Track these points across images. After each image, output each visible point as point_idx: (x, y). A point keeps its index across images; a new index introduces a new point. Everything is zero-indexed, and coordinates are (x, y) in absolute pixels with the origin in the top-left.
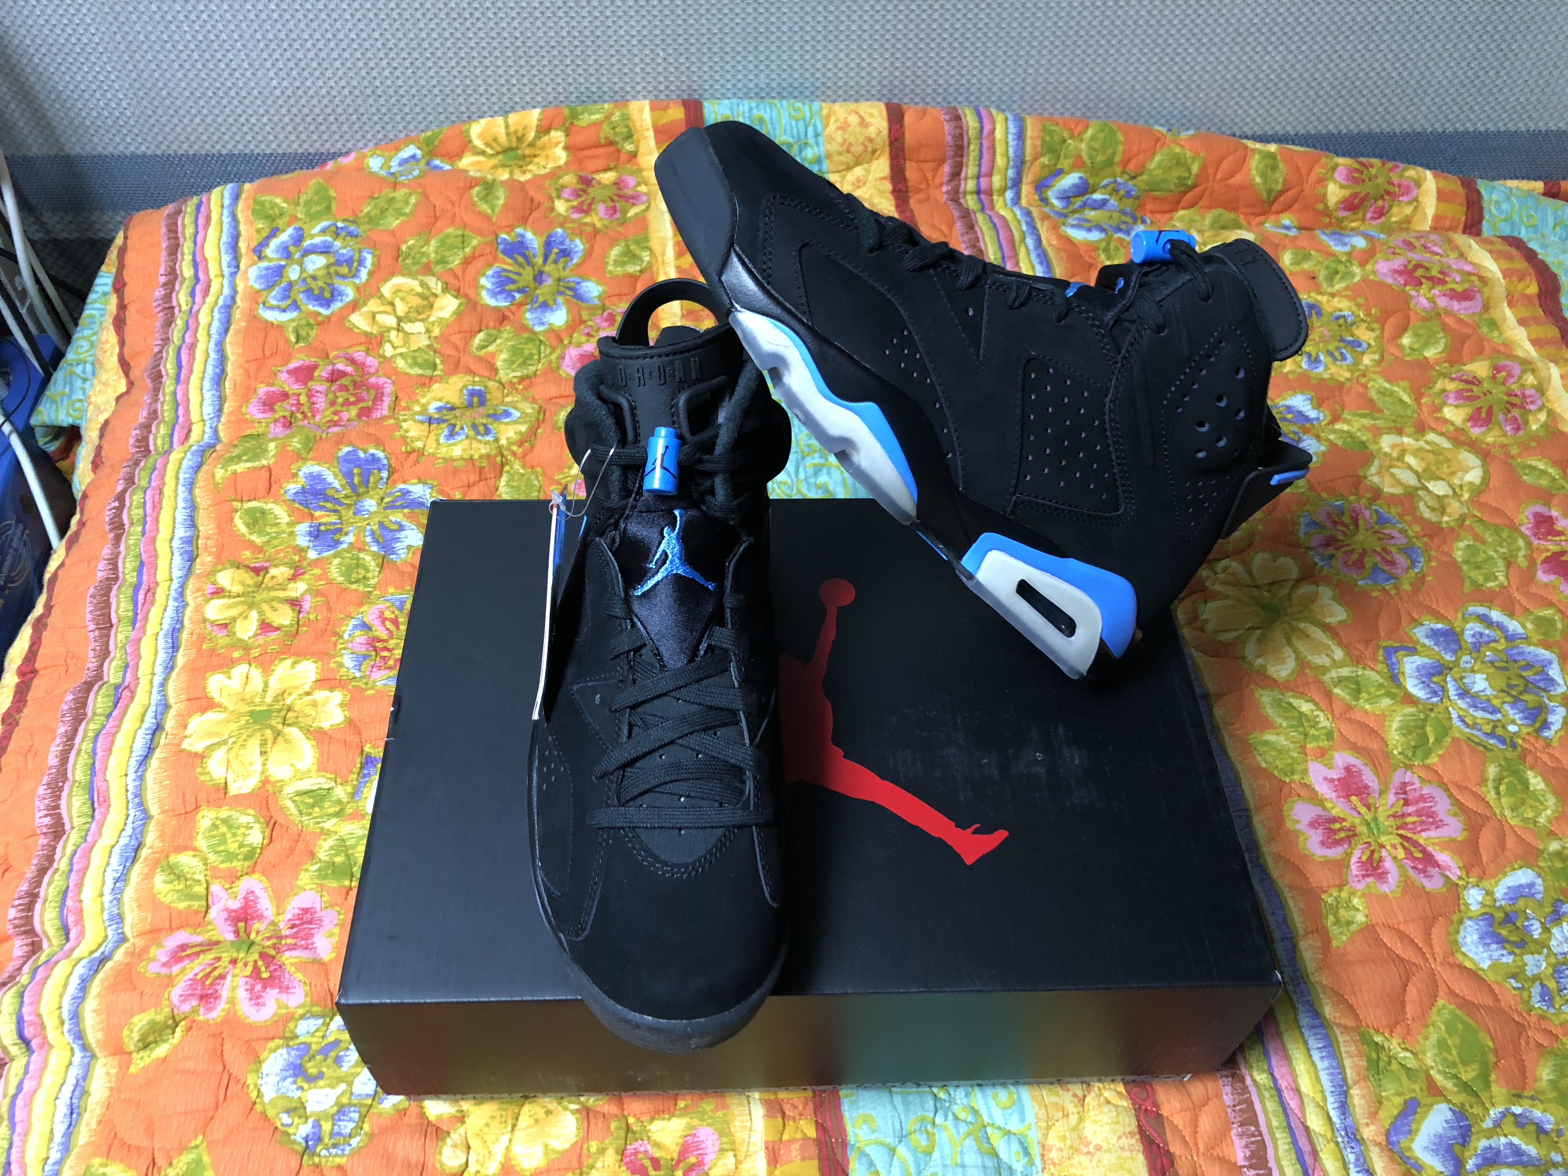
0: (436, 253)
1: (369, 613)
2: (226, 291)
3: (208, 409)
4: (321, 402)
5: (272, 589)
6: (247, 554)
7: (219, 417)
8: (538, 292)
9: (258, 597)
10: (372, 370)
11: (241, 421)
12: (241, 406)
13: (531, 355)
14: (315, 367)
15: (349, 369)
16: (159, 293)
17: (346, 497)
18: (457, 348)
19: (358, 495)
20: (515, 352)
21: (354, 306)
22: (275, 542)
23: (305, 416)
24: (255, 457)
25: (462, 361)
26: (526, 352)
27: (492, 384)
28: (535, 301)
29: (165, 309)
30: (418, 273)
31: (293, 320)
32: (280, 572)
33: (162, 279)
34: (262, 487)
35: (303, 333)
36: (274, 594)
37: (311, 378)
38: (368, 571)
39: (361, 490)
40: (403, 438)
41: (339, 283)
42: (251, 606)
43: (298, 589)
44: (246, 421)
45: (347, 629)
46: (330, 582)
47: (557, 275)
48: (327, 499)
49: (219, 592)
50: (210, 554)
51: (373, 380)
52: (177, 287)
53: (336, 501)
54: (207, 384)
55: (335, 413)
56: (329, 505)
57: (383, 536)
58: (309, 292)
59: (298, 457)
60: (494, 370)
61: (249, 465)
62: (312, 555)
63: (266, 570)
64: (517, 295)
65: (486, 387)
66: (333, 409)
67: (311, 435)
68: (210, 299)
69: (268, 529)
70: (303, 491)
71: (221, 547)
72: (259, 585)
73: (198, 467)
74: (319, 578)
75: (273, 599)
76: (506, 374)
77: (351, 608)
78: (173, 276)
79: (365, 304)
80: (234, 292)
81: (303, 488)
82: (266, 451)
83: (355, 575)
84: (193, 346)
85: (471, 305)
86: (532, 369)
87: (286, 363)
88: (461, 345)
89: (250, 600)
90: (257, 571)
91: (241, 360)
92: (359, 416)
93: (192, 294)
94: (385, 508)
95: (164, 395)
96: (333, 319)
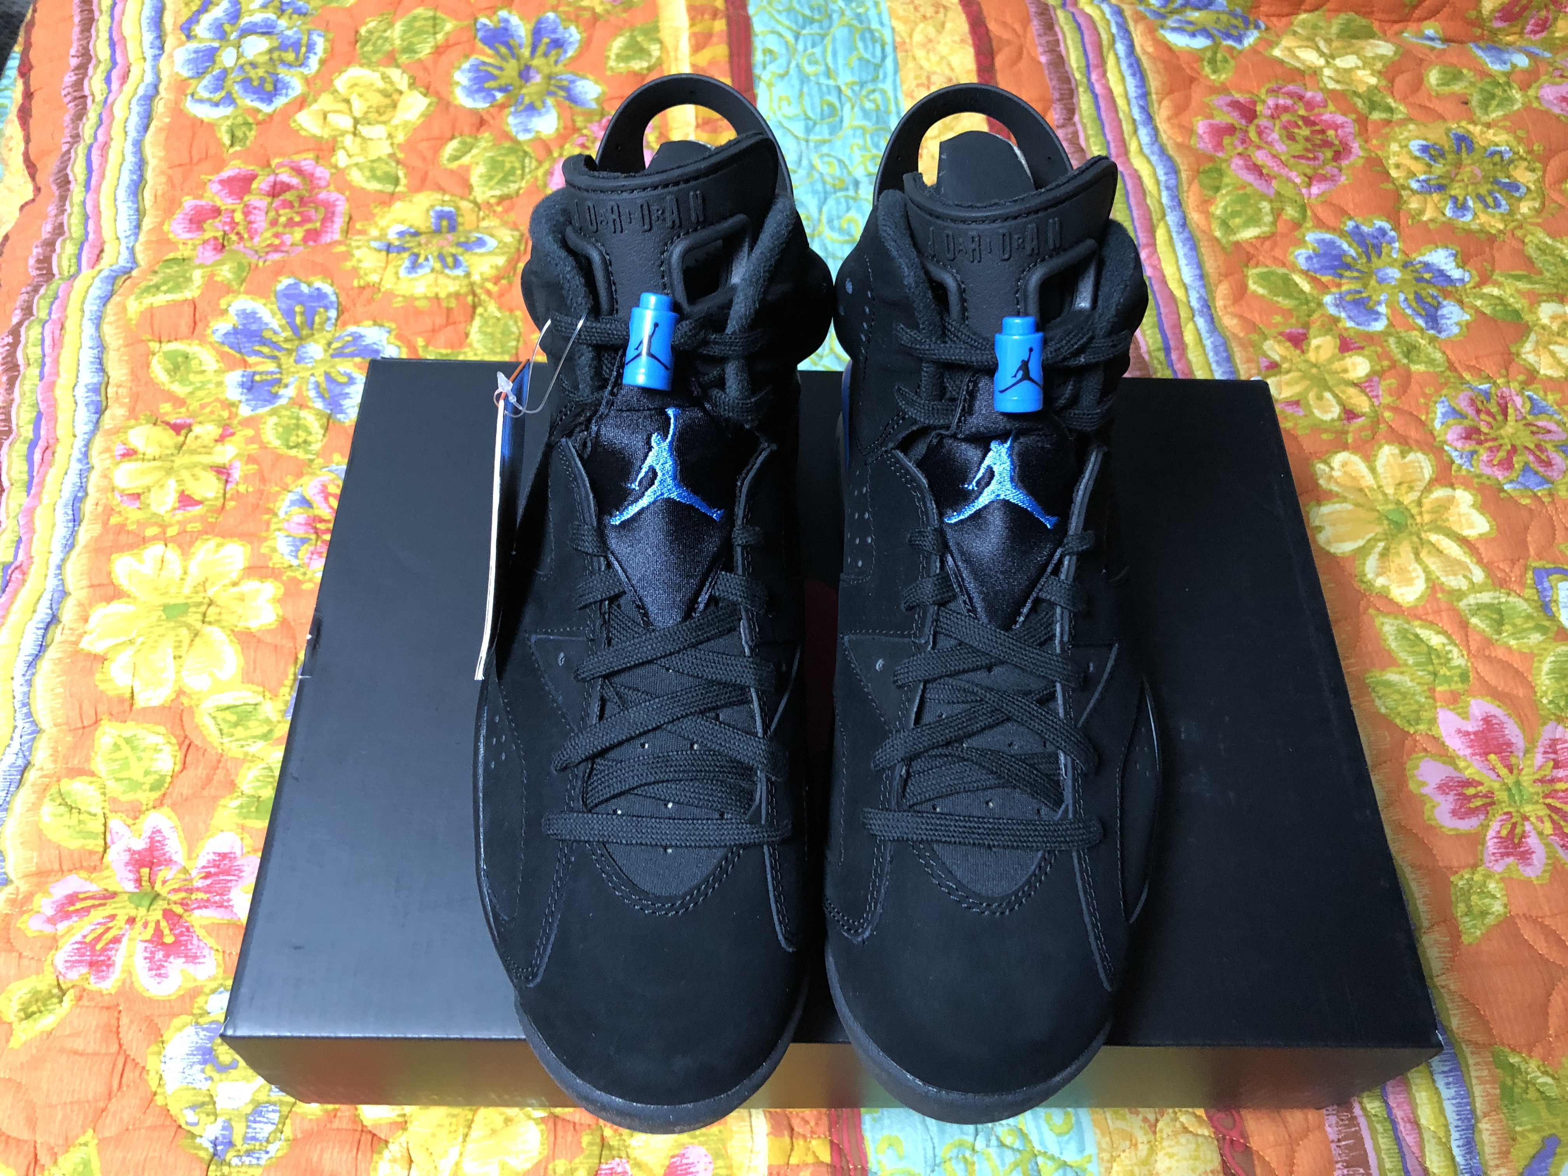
0: (403, 40)
1: (309, 487)
2: (149, 78)
3: (125, 225)
4: (261, 221)
5: (193, 452)
6: (166, 408)
7: (137, 235)
8: (524, 91)
9: (179, 461)
10: (323, 183)
11: (162, 242)
12: (162, 223)
13: (513, 169)
14: (254, 177)
15: (295, 181)
16: (69, 78)
17: (287, 340)
18: (424, 159)
19: (301, 338)
20: (495, 165)
21: (302, 103)
22: (201, 394)
23: (241, 238)
24: (178, 287)
25: (430, 175)
26: (508, 166)
27: (465, 205)
28: (518, 102)
29: (75, 99)
30: (380, 63)
31: (228, 117)
32: (206, 431)
33: (74, 62)
34: (184, 324)
35: (239, 134)
36: (196, 458)
37: (247, 190)
38: (310, 433)
39: (305, 332)
40: (355, 271)
41: (283, 73)
42: (170, 471)
43: (225, 454)
44: (168, 241)
45: (284, 504)
46: (264, 447)
47: (546, 71)
48: (264, 342)
49: (129, 454)
50: (122, 405)
51: (323, 195)
52: (90, 71)
53: (275, 346)
54: (122, 194)
55: (277, 235)
56: (266, 350)
57: (330, 391)
58: (246, 83)
59: (227, 289)
60: (470, 188)
61: (170, 297)
62: (245, 411)
63: (189, 427)
64: (499, 96)
65: (458, 208)
66: (275, 230)
67: (245, 262)
68: (129, 87)
69: (192, 377)
70: (235, 331)
71: (135, 398)
72: (180, 447)
73: (106, 299)
74: (250, 441)
75: (195, 465)
76: (482, 192)
77: (289, 479)
78: (86, 57)
79: (315, 101)
80: (158, 79)
81: (235, 328)
82: (189, 280)
83: (293, 440)
84: (106, 146)
85: (444, 104)
86: (514, 187)
87: (219, 169)
88: (429, 154)
89: (168, 464)
90: (177, 428)
91: (164, 166)
92: (305, 240)
93: (108, 80)
94: (333, 356)
95: (72, 206)
96: (277, 119)
